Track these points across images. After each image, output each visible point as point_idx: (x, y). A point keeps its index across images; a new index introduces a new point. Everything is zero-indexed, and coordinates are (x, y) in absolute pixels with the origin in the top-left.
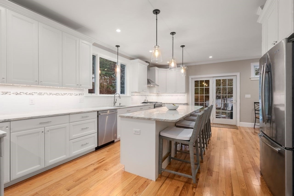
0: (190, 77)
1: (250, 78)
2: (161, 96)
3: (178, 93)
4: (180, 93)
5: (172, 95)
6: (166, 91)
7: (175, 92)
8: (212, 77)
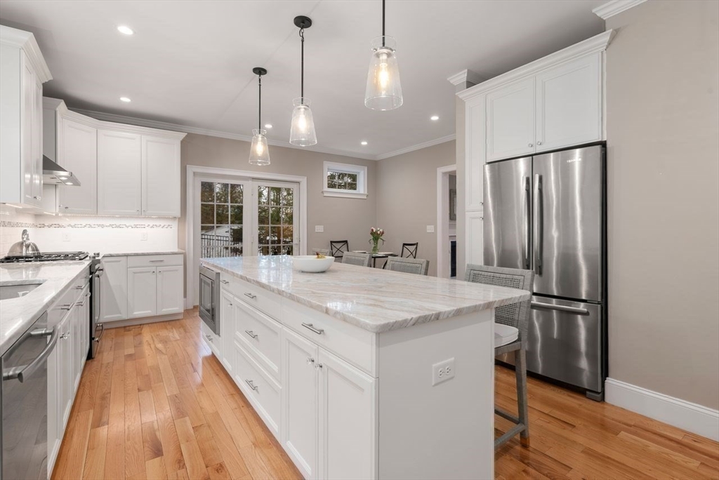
0: (191, 169)
1: (322, 192)
2: (59, 226)
3: (149, 217)
4: (161, 218)
5: (118, 222)
6: (94, 207)
7: (142, 214)
8: (250, 178)
